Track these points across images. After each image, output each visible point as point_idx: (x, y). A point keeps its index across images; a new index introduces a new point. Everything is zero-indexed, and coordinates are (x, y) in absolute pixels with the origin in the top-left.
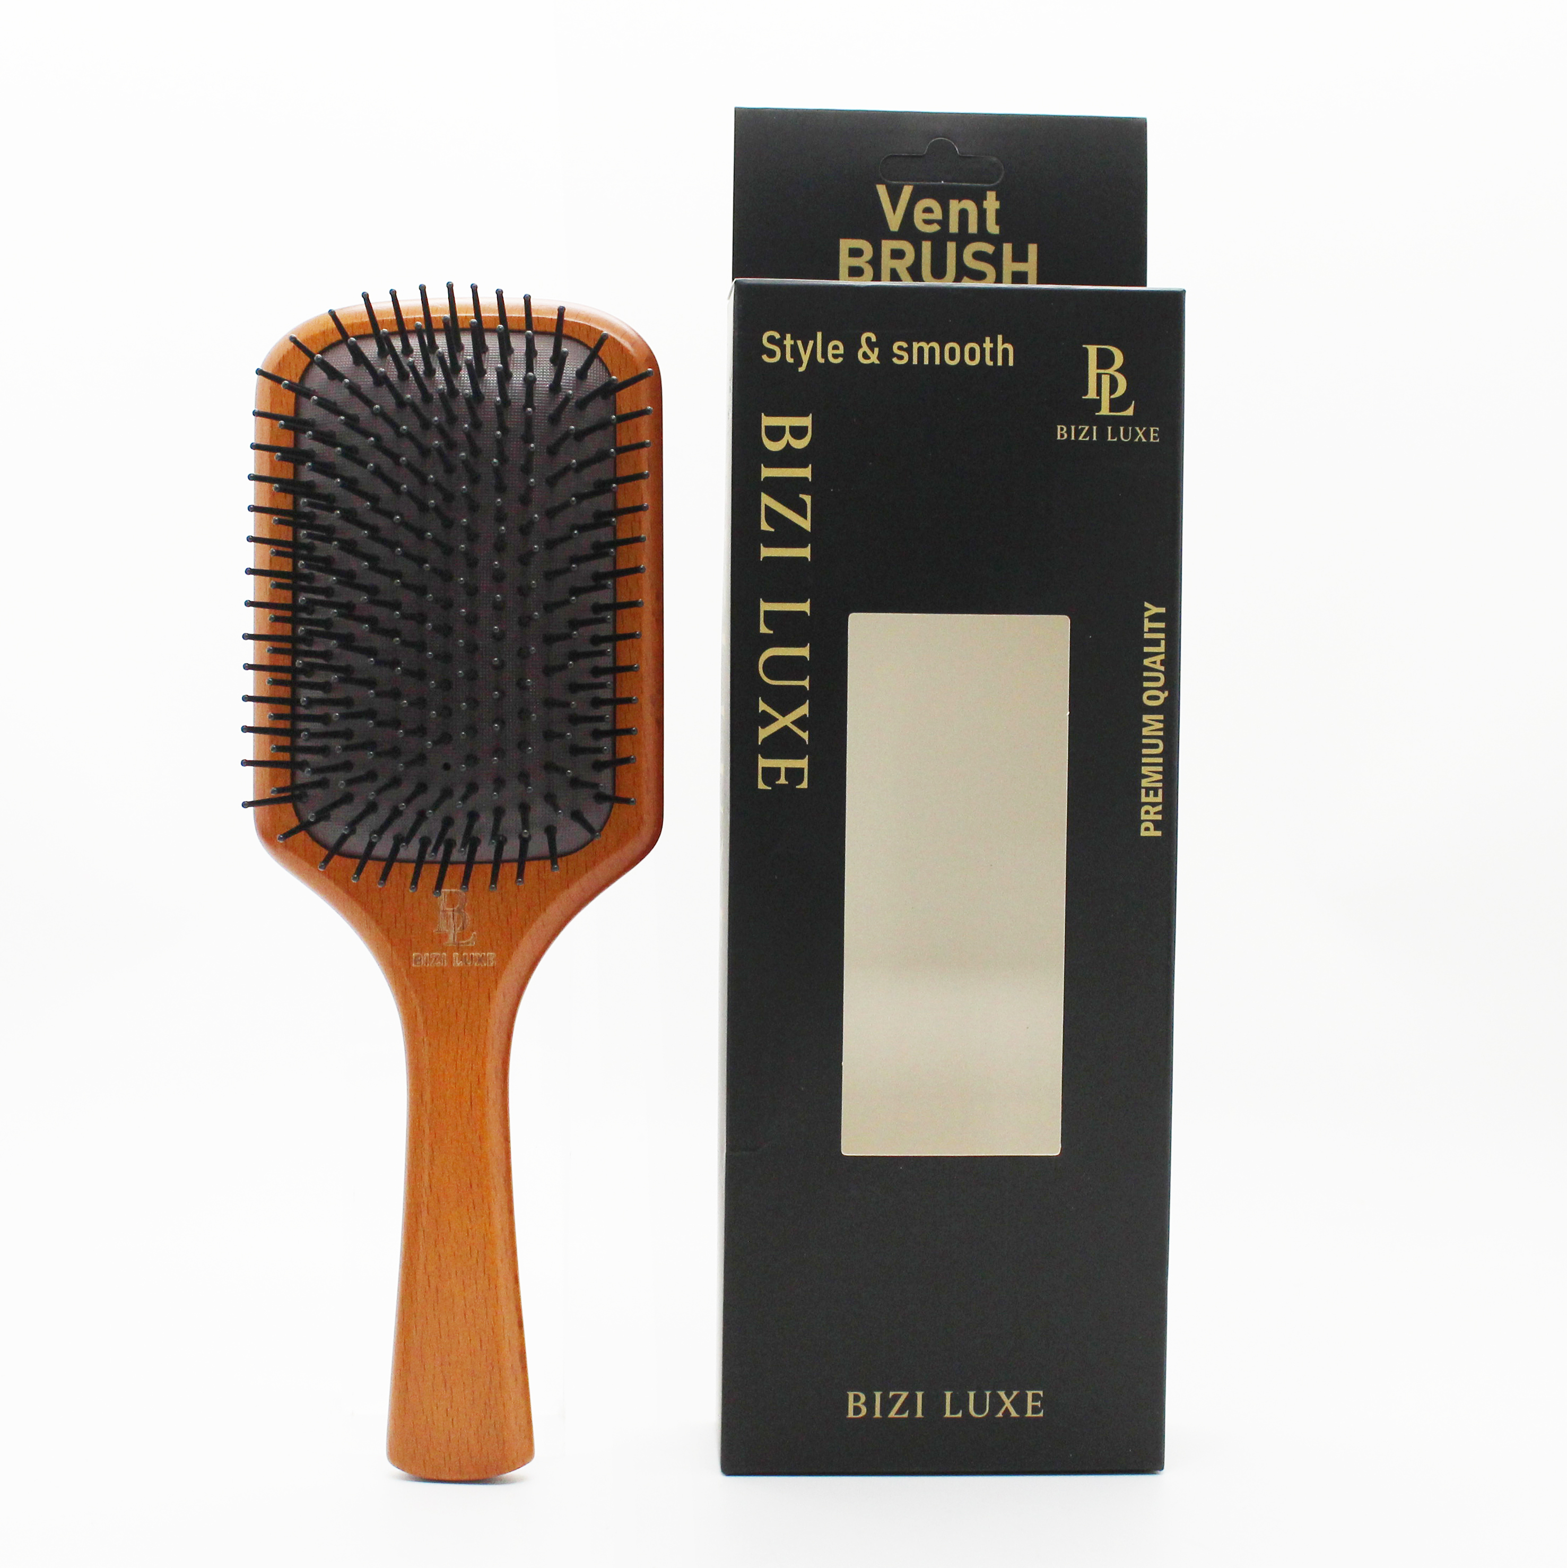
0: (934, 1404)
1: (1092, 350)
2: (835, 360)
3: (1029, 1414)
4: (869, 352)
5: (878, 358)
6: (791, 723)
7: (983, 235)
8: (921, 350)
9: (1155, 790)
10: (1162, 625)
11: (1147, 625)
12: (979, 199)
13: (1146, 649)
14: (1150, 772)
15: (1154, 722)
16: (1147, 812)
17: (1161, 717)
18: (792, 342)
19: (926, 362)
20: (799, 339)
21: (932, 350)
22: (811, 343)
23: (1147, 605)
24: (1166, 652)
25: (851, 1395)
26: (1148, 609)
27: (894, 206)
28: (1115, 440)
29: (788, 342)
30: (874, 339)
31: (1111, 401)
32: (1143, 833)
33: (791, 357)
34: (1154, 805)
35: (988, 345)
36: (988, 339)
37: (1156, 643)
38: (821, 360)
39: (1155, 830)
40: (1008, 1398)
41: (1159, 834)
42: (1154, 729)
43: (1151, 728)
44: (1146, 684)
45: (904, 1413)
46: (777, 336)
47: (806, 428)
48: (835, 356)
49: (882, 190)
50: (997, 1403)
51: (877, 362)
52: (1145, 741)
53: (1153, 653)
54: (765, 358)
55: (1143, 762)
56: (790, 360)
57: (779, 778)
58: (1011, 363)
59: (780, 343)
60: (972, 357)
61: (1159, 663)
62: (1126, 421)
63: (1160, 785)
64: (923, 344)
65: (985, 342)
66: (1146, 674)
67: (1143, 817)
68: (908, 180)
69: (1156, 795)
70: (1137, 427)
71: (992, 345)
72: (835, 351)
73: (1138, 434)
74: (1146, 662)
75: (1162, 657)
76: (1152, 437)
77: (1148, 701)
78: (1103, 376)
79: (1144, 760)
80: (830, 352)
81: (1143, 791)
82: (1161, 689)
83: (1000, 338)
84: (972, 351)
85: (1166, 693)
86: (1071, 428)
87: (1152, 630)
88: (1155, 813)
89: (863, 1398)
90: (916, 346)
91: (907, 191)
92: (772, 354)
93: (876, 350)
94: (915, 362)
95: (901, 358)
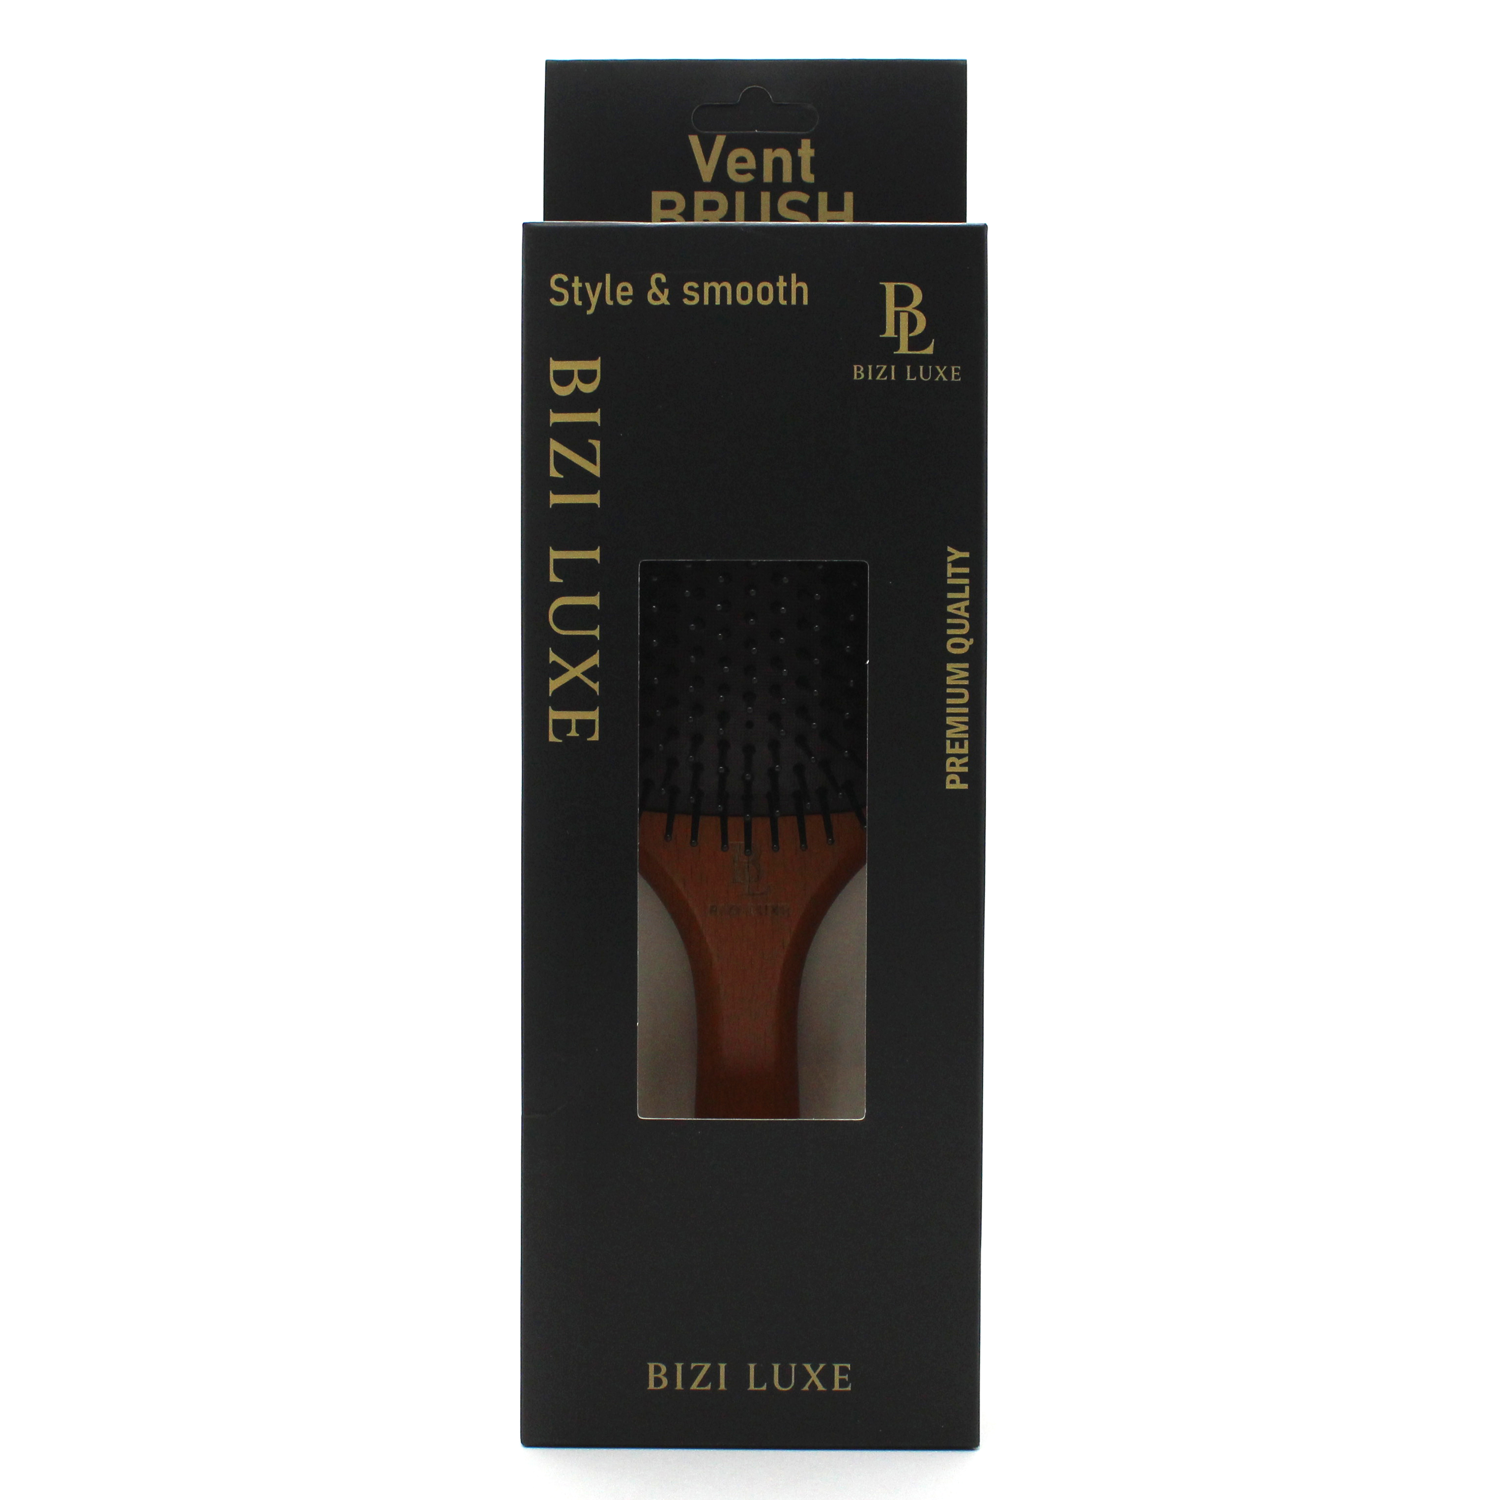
0: (737, 1377)
1: (890, 288)
2: (624, 302)
3: (837, 1387)
4: (659, 293)
5: (668, 299)
6: (581, 673)
7: (797, 184)
8: (712, 290)
9: (961, 741)
10: (966, 570)
11: (950, 570)
12: (793, 147)
13: (950, 595)
14: (955, 722)
15: (958, 671)
16: (953, 764)
17: (966, 665)
18: (581, 285)
19: (718, 302)
20: (587, 282)
21: (723, 291)
22: (600, 285)
23: (950, 549)
24: (971, 599)
25: (651, 1366)
26: (951, 554)
27: (707, 156)
28: (915, 379)
29: (577, 284)
30: (664, 280)
31: (910, 339)
32: (949, 786)
33: (580, 300)
34: (960, 756)
35: (781, 284)
36: (781, 278)
37: (960, 588)
38: (609, 302)
39: (961, 782)
40: (815, 1372)
41: (965, 786)
42: (959, 678)
43: (956, 677)
44: (950, 632)
45: (706, 1385)
46: (565, 279)
47: (595, 371)
48: (624, 298)
49: (694, 140)
50: (803, 1376)
51: (667, 303)
52: (949, 690)
53: (955, 599)
54: (553, 301)
55: (947, 712)
56: (578, 303)
57: (569, 730)
58: (805, 302)
59: (568, 286)
60: (765, 296)
61: (963, 609)
62: (925, 359)
63: (966, 736)
64: (714, 284)
65: (778, 281)
66: (949, 621)
67: (949, 769)
68: (721, 130)
69: (961, 746)
70: (938, 365)
71: (785, 284)
72: (625, 293)
73: (939, 373)
74: (950, 609)
75: (967, 603)
76: (953, 376)
77: (952, 648)
78: (901, 313)
79: (949, 710)
80: (619, 293)
81: (948, 742)
82: (966, 636)
83: (794, 277)
84: (765, 291)
85: (972, 641)
86: (868, 368)
87: (955, 576)
88: (961, 765)
89: (664, 1369)
90: (707, 286)
91: (720, 140)
92: (560, 297)
93: (666, 291)
94: (706, 302)
95: (691, 298)
